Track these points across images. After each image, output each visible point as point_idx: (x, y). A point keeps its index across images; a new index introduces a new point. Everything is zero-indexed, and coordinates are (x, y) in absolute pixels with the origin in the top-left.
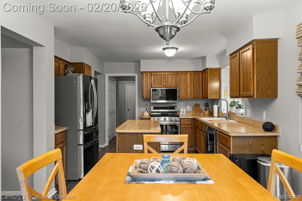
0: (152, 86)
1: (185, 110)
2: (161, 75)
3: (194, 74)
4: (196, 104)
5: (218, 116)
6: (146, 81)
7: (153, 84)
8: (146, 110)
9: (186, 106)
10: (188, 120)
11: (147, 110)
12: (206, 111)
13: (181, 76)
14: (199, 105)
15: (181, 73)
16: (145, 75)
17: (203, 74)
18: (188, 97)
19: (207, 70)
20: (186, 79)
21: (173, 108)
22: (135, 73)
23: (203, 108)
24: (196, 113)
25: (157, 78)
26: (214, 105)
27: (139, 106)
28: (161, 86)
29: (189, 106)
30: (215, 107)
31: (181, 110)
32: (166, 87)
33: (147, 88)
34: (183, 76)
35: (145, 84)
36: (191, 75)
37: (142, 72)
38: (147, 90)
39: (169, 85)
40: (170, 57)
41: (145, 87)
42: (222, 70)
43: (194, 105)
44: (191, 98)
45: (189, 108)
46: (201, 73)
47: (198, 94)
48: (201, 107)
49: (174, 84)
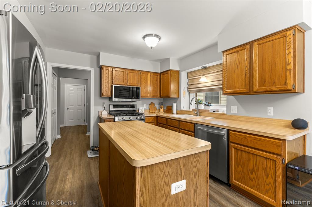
0: (114, 83)
1: (143, 109)
2: (123, 72)
3: (153, 75)
4: (152, 103)
5: (177, 113)
6: (106, 77)
7: (114, 81)
8: (103, 109)
9: (143, 105)
10: (152, 118)
11: (105, 108)
12: (161, 109)
13: (142, 76)
14: (154, 104)
15: (143, 73)
16: (106, 69)
17: (162, 76)
18: (149, 96)
19: (169, 71)
20: (146, 79)
21: (133, 106)
22: (91, 67)
23: (157, 106)
24: (152, 111)
25: (119, 75)
26: (174, 104)
27: (95, 105)
28: (123, 84)
29: (146, 105)
30: (175, 105)
31: (140, 108)
32: (128, 85)
33: (107, 85)
34: (144, 76)
35: (106, 80)
36: (151, 76)
37: (101, 66)
38: (108, 87)
39: (131, 83)
40: (151, 47)
41: (106, 83)
42: (182, 72)
43: (150, 103)
44: (150, 97)
45: (146, 107)
46: (159, 75)
47: (156, 94)
48: (155, 106)
49: (136, 83)
